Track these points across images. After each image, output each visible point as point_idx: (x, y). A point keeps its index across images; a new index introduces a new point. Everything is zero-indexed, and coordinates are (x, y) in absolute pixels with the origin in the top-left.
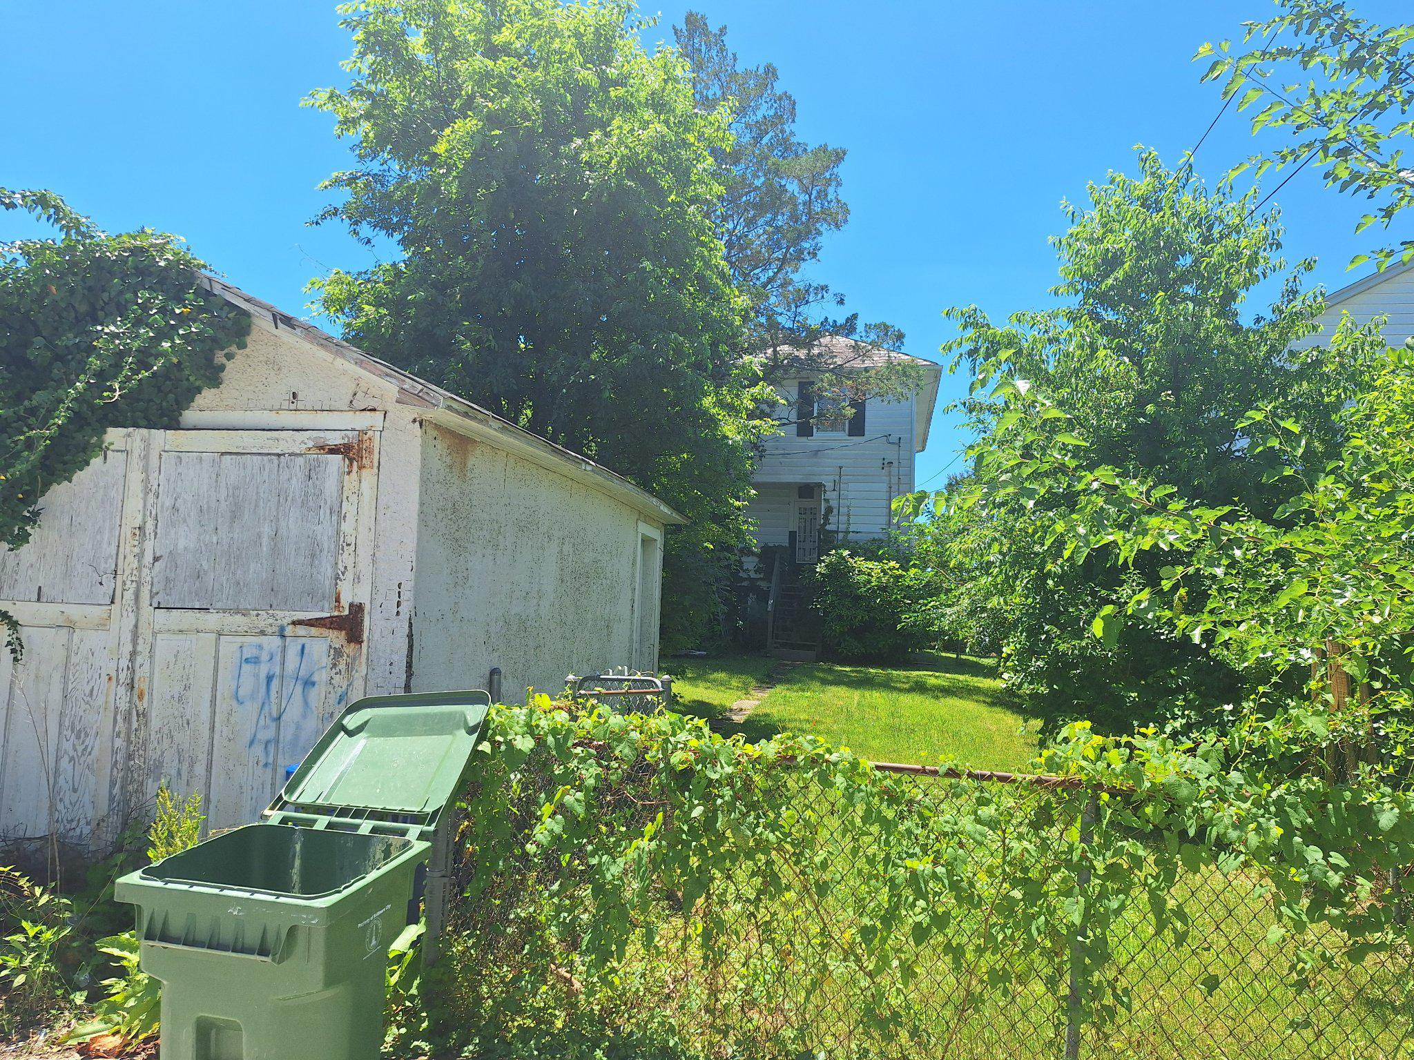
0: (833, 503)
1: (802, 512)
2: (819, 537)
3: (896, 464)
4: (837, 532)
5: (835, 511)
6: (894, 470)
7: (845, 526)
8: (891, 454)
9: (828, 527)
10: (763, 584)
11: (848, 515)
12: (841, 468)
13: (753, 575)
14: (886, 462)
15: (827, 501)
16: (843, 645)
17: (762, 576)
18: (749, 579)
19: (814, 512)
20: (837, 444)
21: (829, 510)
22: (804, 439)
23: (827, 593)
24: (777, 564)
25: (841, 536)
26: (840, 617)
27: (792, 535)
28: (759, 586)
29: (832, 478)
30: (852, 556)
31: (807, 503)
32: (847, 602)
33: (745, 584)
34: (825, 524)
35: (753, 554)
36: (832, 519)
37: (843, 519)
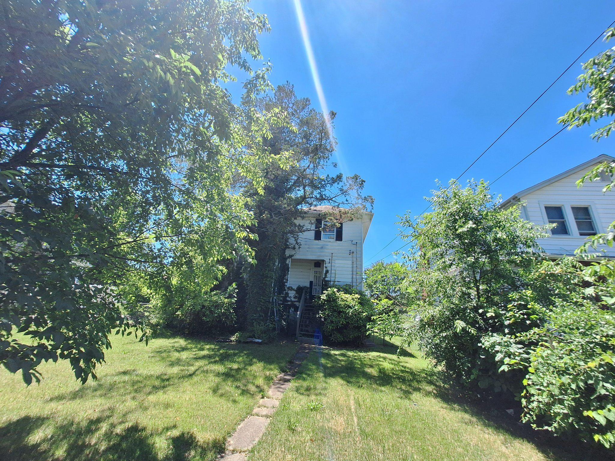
0: (329, 269)
1: (316, 272)
2: (322, 282)
3: (355, 253)
4: (330, 281)
5: (330, 272)
6: (354, 255)
7: (334, 279)
8: (353, 248)
9: (326, 279)
10: (297, 304)
11: (335, 274)
12: (332, 254)
13: (293, 299)
14: (351, 252)
15: (326, 267)
16: (333, 336)
17: (297, 300)
18: (291, 301)
19: (321, 273)
20: (330, 243)
21: (327, 272)
22: (317, 241)
23: (325, 309)
24: (303, 294)
25: (332, 283)
26: (332, 322)
27: (311, 283)
28: (295, 304)
29: (329, 258)
30: (338, 291)
31: (318, 269)
32: (335, 314)
33: (289, 303)
34: (325, 278)
35: (294, 290)
36: (328, 275)
37: (333, 275)
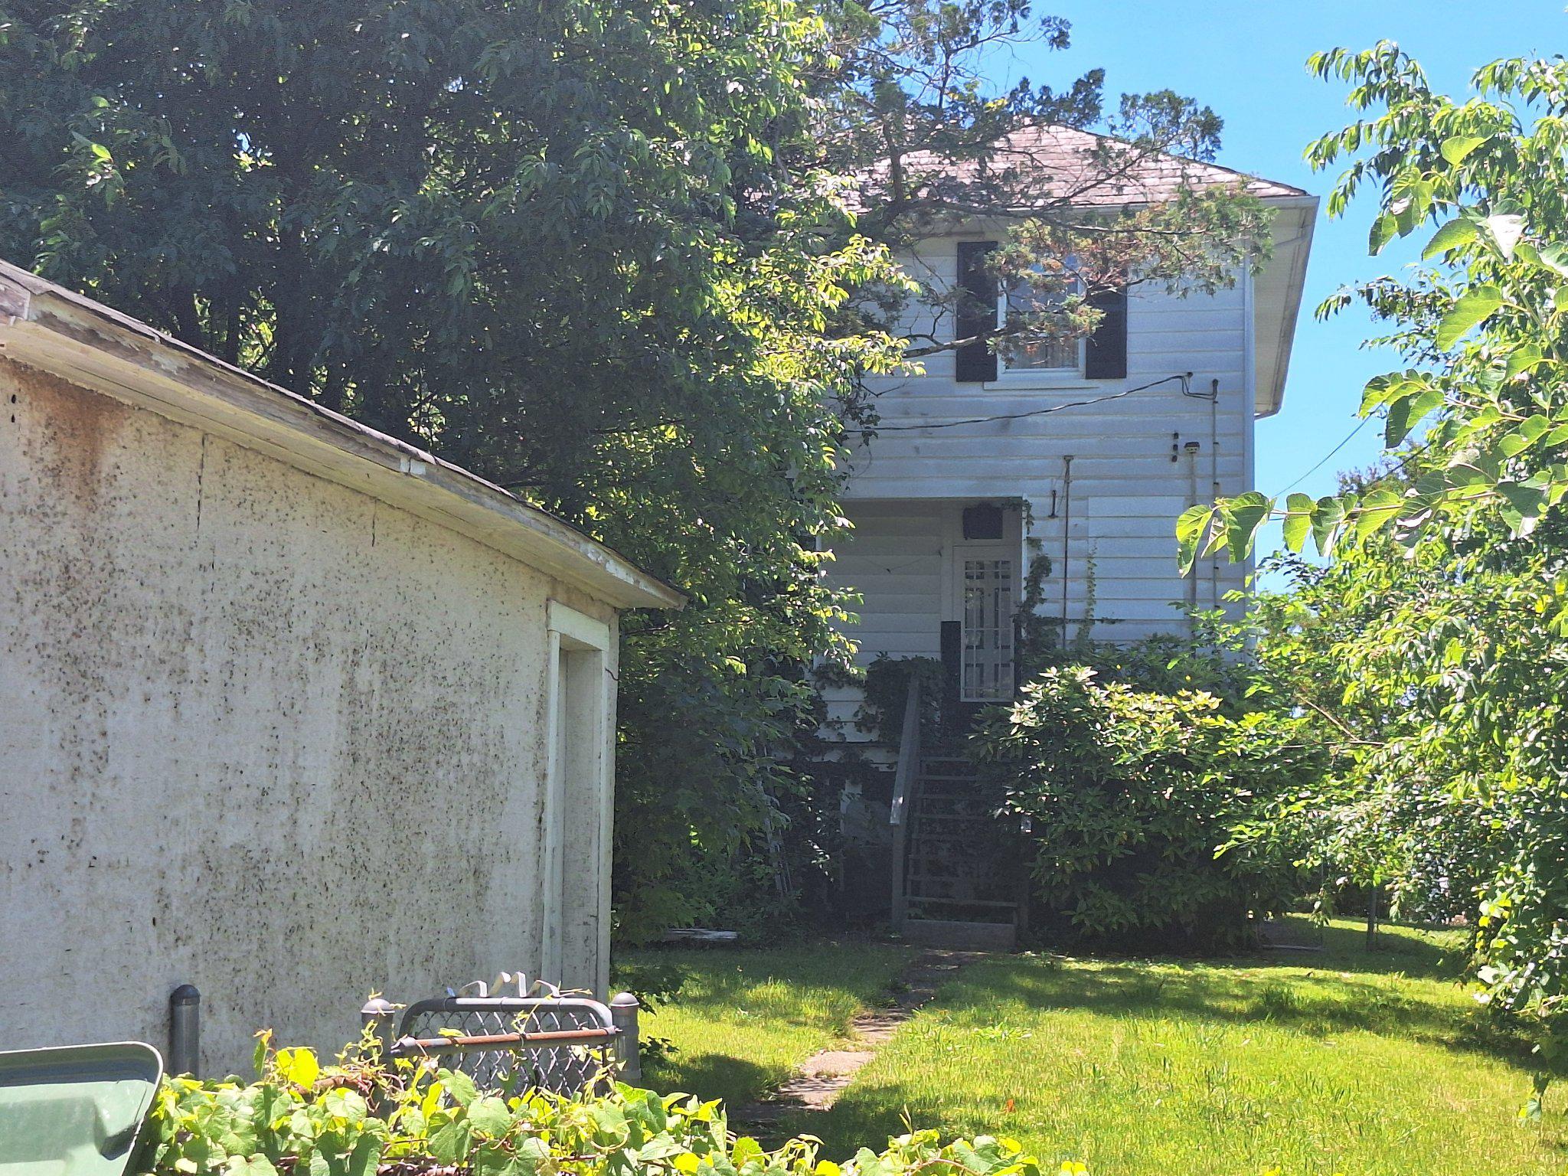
0: (1051, 549)
1: (975, 572)
2: (1018, 632)
3: (1206, 447)
4: (1063, 622)
5: (1056, 568)
6: (1202, 461)
7: (1084, 606)
8: (1193, 421)
9: (1039, 610)
10: (878, 758)
11: (1090, 579)
12: (1068, 459)
13: (852, 735)
14: (1181, 442)
15: (1034, 543)
16: (1082, 905)
17: (874, 736)
18: (843, 744)
19: (1004, 571)
20: (1057, 401)
21: (1041, 567)
22: (973, 389)
23: (1038, 777)
24: (912, 707)
25: (1072, 630)
26: (1074, 837)
27: (950, 632)
28: (866, 764)
29: (1046, 485)
30: (1099, 681)
31: (986, 550)
32: (1091, 797)
33: (833, 757)
34: (1031, 601)
35: (852, 681)
36: (1048, 588)
37: (1077, 587)
